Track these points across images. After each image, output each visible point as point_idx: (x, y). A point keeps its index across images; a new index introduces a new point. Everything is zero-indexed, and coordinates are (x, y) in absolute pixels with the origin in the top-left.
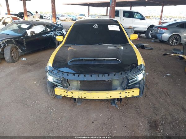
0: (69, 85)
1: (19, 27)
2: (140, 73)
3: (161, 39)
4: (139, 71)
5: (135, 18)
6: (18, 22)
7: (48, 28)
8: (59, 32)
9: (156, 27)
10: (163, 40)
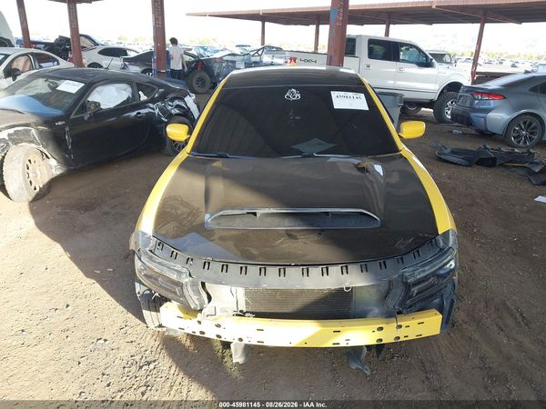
0: (210, 298)
1: (54, 88)
2: (446, 261)
3: (483, 128)
4: (443, 255)
5: (404, 61)
6: (50, 74)
7: (140, 92)
8: (177, 102)
9: (467, 92)
10: (488, 131)
